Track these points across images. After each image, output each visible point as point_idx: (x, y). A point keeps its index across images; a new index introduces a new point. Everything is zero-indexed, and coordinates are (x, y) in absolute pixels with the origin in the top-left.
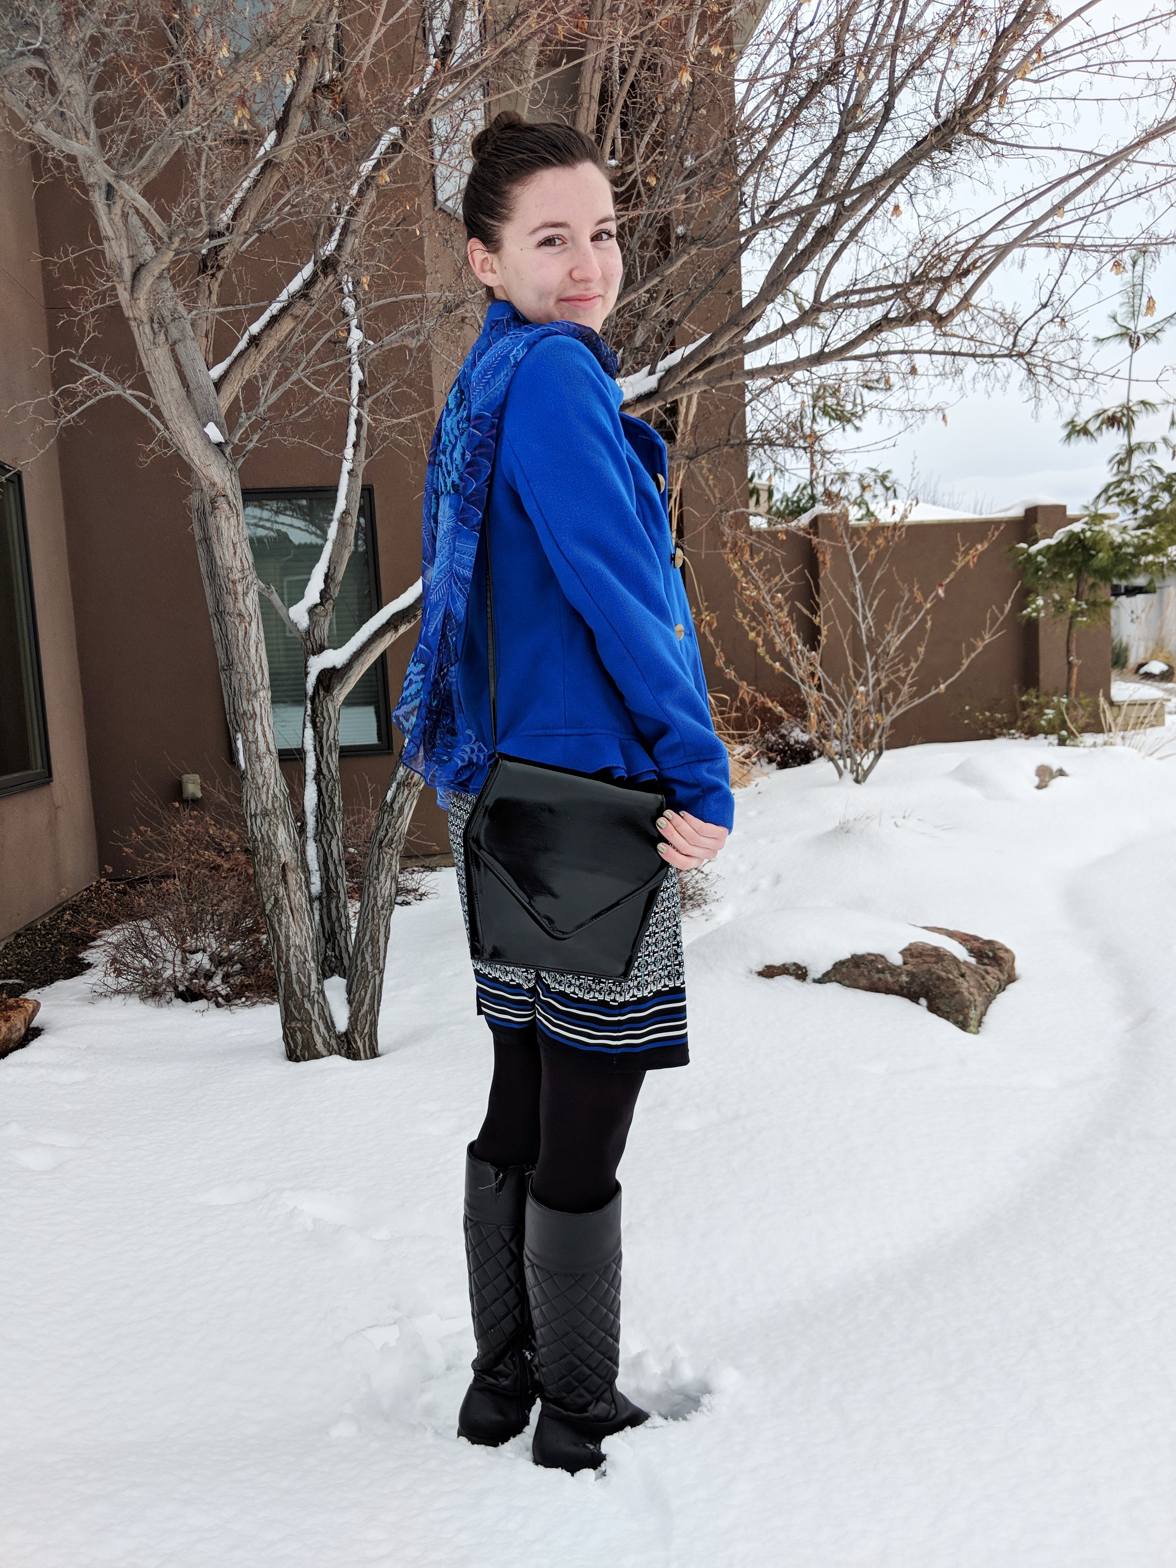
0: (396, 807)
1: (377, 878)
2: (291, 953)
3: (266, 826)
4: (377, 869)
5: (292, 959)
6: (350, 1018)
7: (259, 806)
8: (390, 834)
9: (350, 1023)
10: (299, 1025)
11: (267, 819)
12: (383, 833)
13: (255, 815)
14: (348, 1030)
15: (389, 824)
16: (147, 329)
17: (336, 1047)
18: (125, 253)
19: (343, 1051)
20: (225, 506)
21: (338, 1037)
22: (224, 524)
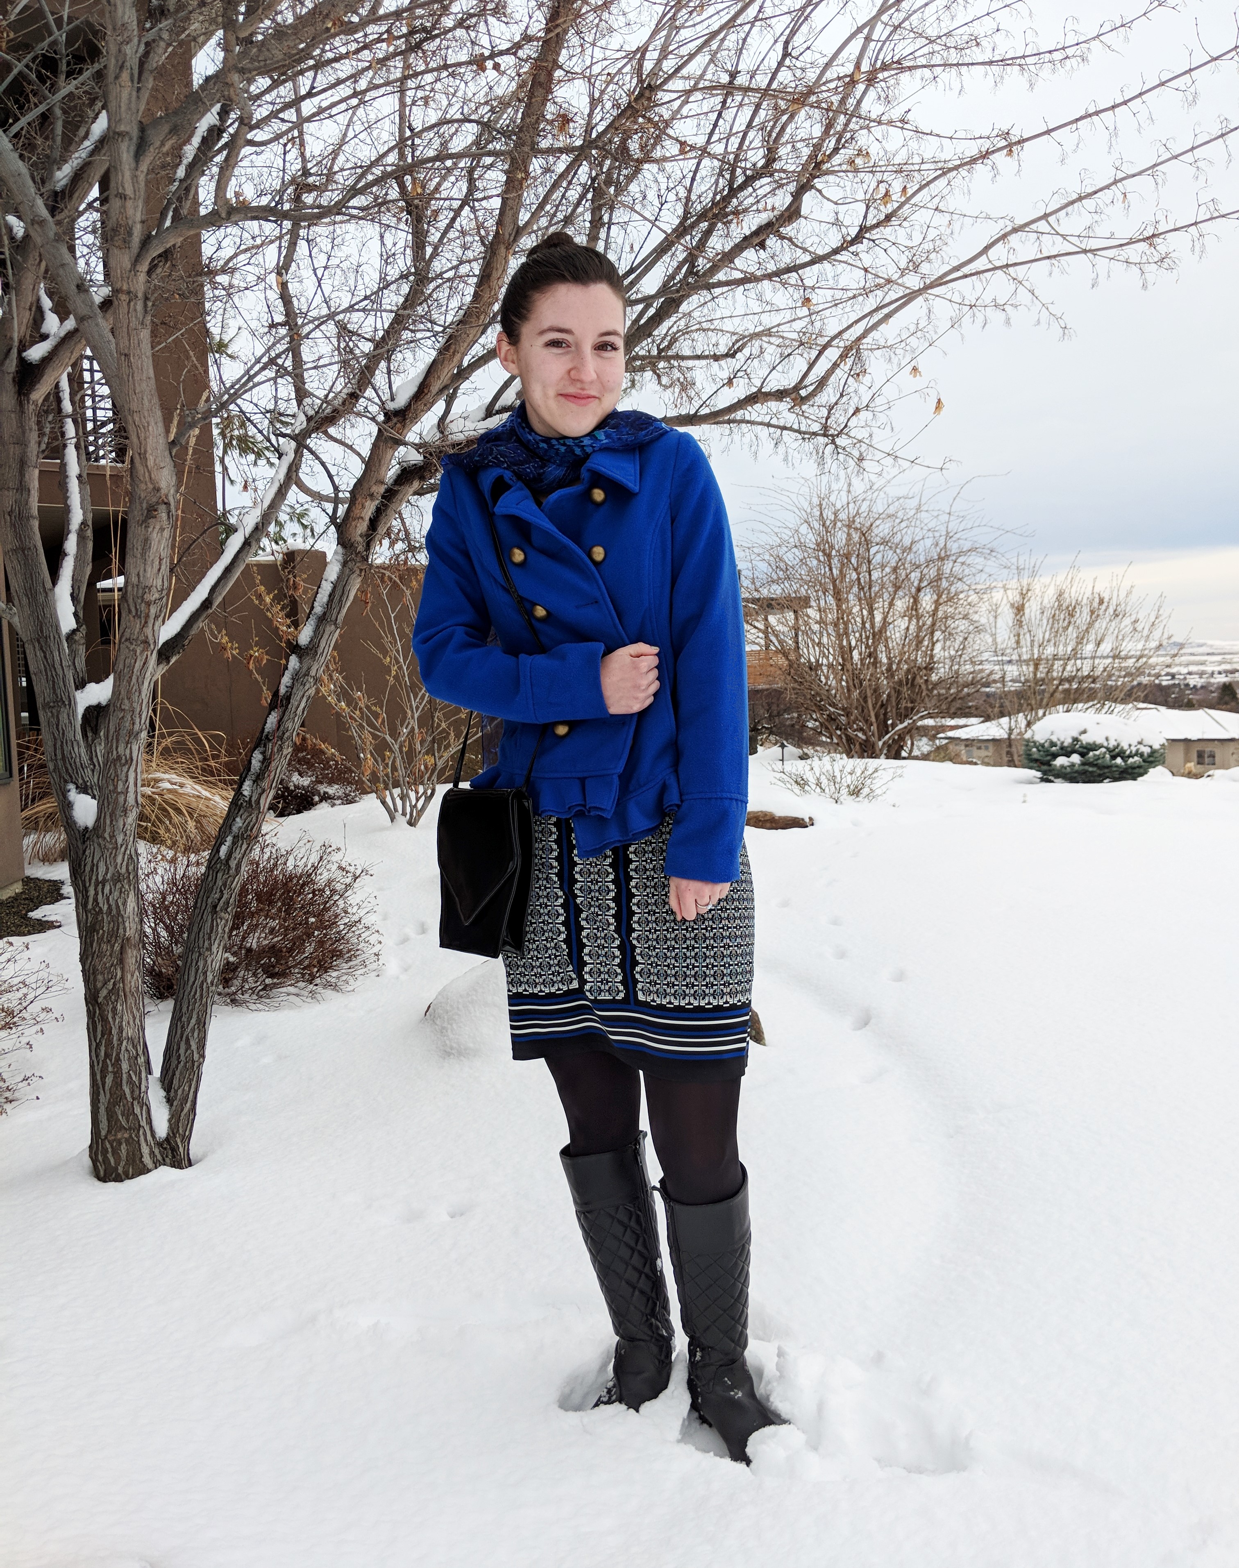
0: (233, 864)
1: (209, 949)
2: (123, 1048)
3: (116, 894)
4: (210, 939)
5: (124, 1056)
6: (170, 1121)
7: (111, 870)
8: (225, 896)
9: (171, 1127)
10: (126, 1135)
11: (119, 885)
12: (217, 896)
13: (104, 882)
14: (168, 1134)
15: (225, 885)
16: (140, 306)
17: (159, 1157)
18: (138, 217)
19: (168, 1160)
20: (164, 516)
21: (160, 1144)
22: (155, 536)
